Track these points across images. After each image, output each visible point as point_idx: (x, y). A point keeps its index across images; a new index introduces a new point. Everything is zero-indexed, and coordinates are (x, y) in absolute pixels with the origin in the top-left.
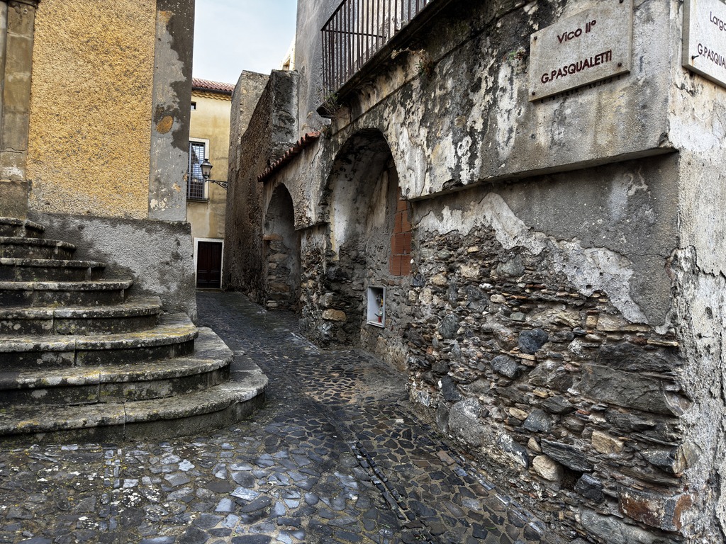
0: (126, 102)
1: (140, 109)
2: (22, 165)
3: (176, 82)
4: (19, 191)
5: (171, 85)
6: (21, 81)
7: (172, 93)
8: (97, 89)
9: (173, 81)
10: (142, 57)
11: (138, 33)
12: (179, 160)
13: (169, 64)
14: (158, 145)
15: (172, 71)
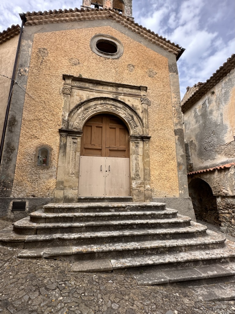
0: (171, 163)
1: (174, 164)
2: (149, 184)
3: (182, 155)
4: (150, 192)
5: (181, 156)
6: (148, 161)
7: (181, 158)
8: (164, 160)
9: (181, 155)
10: (173, 149)
11: (172, 143)
12: (185, 178)
13: (179, 150)
14: (180, 174)
15: (180, 152)
